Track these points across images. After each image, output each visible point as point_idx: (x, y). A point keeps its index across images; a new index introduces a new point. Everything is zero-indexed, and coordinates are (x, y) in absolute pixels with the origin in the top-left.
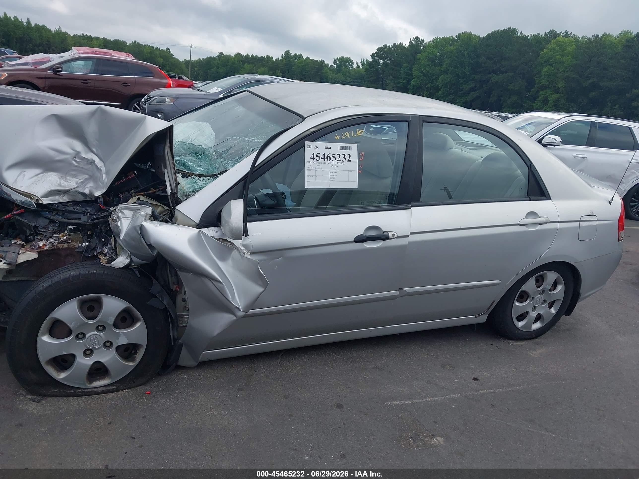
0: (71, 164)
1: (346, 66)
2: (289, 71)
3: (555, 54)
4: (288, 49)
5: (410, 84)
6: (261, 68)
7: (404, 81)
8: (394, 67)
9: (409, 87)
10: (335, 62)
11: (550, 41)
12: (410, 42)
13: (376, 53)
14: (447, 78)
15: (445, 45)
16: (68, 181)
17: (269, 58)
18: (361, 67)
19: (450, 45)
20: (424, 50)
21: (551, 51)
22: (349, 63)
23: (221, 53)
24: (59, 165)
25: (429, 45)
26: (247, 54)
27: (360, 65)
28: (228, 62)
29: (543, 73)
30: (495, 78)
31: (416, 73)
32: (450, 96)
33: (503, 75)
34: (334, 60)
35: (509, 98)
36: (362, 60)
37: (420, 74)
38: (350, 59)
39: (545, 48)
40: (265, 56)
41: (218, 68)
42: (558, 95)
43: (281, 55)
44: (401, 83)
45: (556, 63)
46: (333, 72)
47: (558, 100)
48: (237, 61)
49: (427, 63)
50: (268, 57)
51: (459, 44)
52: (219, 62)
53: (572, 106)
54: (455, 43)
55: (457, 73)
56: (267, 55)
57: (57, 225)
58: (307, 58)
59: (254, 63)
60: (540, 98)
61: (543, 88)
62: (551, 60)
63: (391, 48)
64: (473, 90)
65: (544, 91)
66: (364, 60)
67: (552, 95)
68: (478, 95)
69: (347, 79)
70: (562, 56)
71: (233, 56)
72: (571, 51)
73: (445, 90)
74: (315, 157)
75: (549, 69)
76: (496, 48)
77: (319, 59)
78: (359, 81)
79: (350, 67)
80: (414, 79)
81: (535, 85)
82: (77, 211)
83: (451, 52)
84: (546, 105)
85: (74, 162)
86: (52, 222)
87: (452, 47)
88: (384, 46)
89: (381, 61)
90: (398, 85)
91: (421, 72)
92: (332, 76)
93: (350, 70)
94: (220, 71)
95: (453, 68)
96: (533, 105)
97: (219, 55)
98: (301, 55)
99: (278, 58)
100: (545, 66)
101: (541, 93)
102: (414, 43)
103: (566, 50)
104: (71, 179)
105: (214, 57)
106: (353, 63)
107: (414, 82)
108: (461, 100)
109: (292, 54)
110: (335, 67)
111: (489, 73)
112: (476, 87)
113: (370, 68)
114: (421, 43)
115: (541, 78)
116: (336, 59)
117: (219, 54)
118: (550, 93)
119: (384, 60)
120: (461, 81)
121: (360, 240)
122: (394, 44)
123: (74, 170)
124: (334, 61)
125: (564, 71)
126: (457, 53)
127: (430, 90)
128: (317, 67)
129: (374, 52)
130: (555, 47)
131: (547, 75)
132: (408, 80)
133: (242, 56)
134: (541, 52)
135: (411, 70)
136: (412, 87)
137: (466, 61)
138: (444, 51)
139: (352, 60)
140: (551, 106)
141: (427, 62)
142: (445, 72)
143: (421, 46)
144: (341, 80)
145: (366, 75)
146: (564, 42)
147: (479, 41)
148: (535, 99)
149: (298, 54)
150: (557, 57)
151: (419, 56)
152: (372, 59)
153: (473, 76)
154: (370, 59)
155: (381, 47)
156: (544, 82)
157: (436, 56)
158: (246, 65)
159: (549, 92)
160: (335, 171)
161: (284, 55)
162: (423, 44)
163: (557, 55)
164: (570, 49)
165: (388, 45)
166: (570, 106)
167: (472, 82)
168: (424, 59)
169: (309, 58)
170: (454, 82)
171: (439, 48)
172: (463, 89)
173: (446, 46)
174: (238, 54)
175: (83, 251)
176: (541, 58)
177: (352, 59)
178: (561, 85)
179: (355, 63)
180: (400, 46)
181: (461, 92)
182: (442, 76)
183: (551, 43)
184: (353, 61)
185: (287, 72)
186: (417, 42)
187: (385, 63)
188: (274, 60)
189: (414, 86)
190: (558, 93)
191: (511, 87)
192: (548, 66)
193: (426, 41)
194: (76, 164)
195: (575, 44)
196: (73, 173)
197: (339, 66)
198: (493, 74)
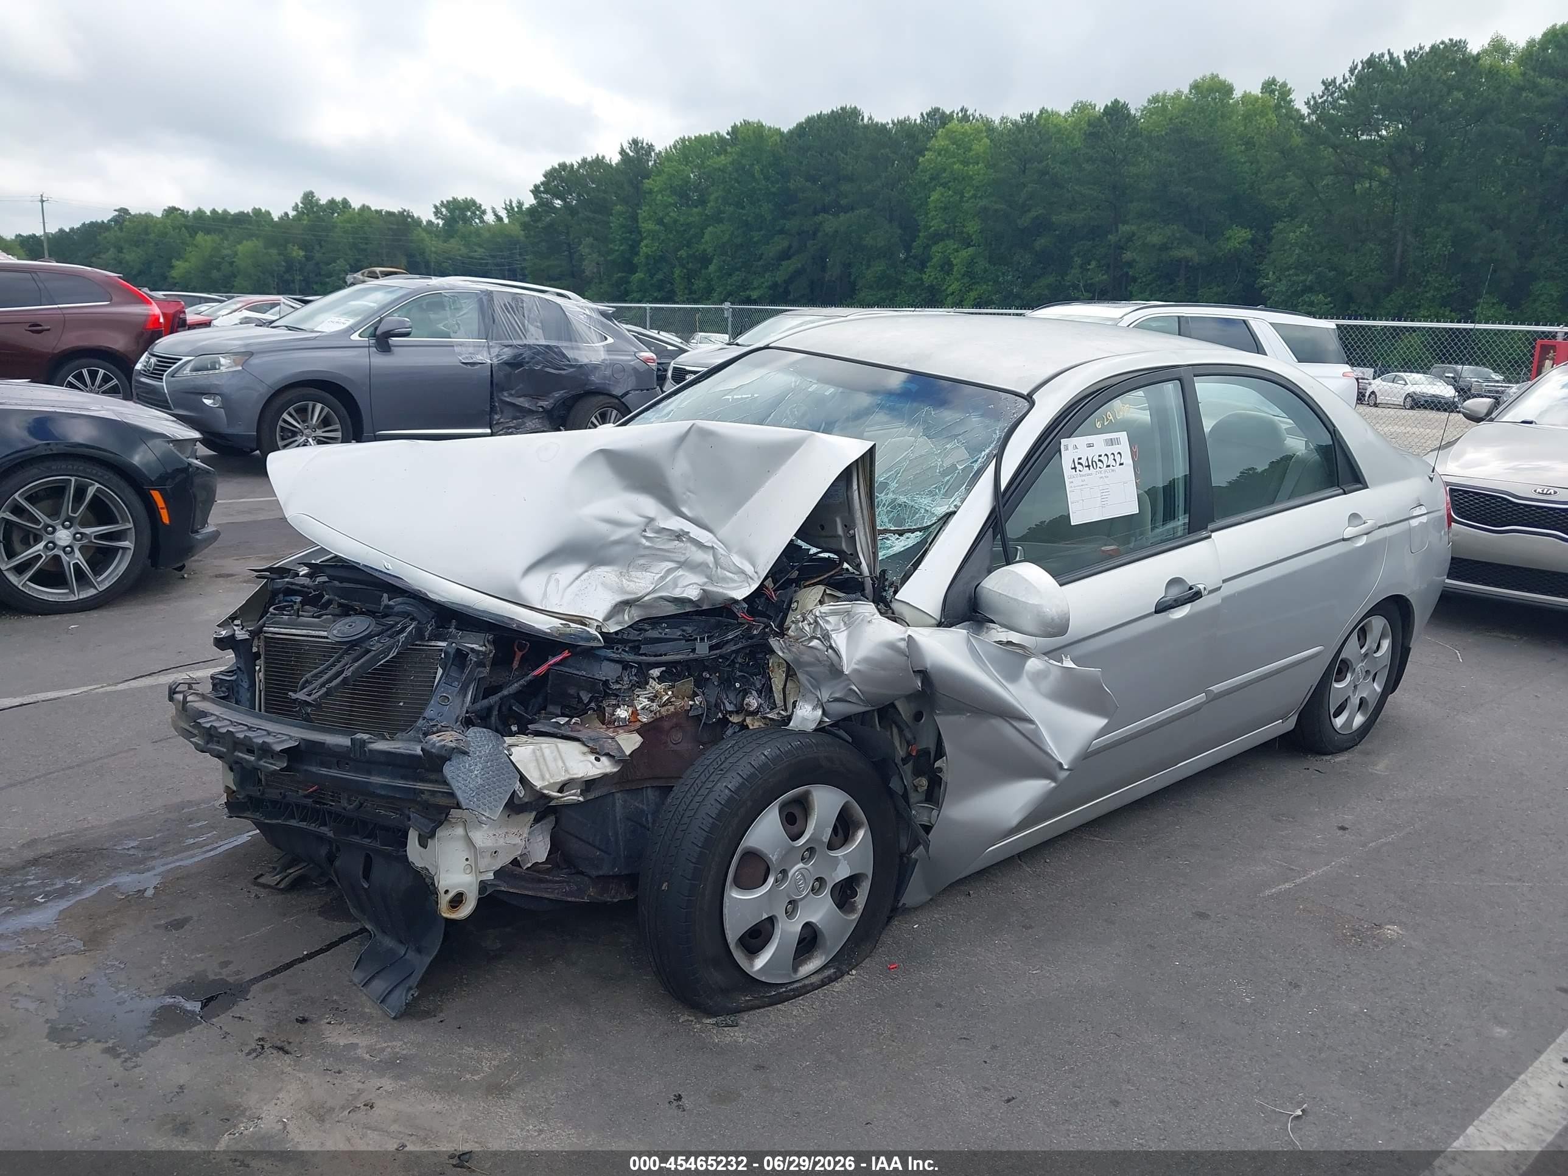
0: (638, 545)
1: (467, 221)
2: (323, 243)
3: (951, 160)
4: (308, 190)
5: (637, 254)
6: (245, 242)
7: (622, 248)
8: (591, 215)
9: (635, 260)
10: (437, 212)
11: (934, 133)
12: (622, 152)
13: (542, 184)
14: (722, 231)
15: (705, 153)
16: (635, 579)
17: (260, 217)
18: (506, 221)
19: (718, 154)
20: (659, 170)
21: (939, 154)
22: (474, 213)
23: (124, 211)
24: (618, 549)
25: (666, 157)
26: (199, 209)
27: (503, 214)
28: (147, 234)
29: (932, 205)
30: (831, 223)
31: (648, 226)
32: (738, 273)
33: (848, 215)
34: (436, 207)
35: (868, 267)
36: (508, 203)
37: (657, 227)
38: (474, 203)
39: (927, 149)
40: (248, 209)
41: (120, 250)
42: (971, 250)
43: (294, 205)
44: (618, 251)
45: (955, 179)
46: (437, 236)
47: (971, 262)
48: (174, 229)
49: (670, 200)
50: (257, 212)
51: (737, 149)
52: (119, 234)
53: (1003, 274)
54: (729, 149)
55: (744, 218)
56: (255, 209)
57: (634, 671)
58: (365, 208)
59: (222, 231)
60: (935, 260)
61: (938, 237)
62: (944, 175)
63: (578, 170)
64: (785, 255)
65: (941, 244)
66: (511, 202)
67: (957, 252)
68: (799, 266)
69: (476, 251)
70: (965, 163)
71: (160, 216)
72: (982, 150)
73: (724, 261)
74: (1077, 465)
75: (942, 195)
76: (821, 155)
77: (395, 209)
78: (507, 253)
79: (477, 221)
80: (645, 242)
81: (919, 231)
82: (667, 636)
83: (722, 171)
84: (948, 275)
85: (644, 541)
86: (626, 666)
87: (723, 157)
88: (559, 165)
89: (559, 202)
90: (609, 258)
91: (660, 222)
92: (436, 247)
93: (478, 229)
94: (128, 257)
95: (732, 208)
96: (921, 279)
97: (119, 216)
98: (345, 202)
99: (286, 214)
100: (934, 190)
101: (934, 249)
102: (631, 154)
103: (971, 150)
104: (639, 574)
105: (103, 222)
106: (484, 212)
107: (646, 246)
108: (763, 280)
109: (323, 202)
110: (438, 224)
111: (816, 213)
112: (790, 247)
113: (536, 221)
114: (648, 154)
115: (929, 216)
116: (438, 205)
117: (117, 213)
118: (953, 247)
119: (563, 199)
120: (756, 236)
121: (1162, 608)
122: (584, 160)
123: (643, 556)
124: (434, 210)
125: (974, 196)
126: (737, 171)
127: (688, 263)
128: (395, 227)
129: (538, 183)
130: (948, 145)
131: (941, 208)
132: (630, 243)
133: (184, 214)
134: (921, 159)
135: (634, 218)
136: (643, 260)
137: (760, 189)
138: (705, 168)
139: (481, 205)
140: (959, 276)
141: (669, 197)
142: (717, 218)
143: (648, 161)
144: (460, 256)
145: (527, 237)
146: (963, 134)
147: (781, 141)
148: (923, 265)
149: (338, 199)
150: (956, 167)
151: (648, 184)
152: (535, 199)
153: (782, 222)
154: (529, 201)
155: (554, 169)
156: (936, 224)
157: (687, 180)
158: (200, 237)
159: (951, 245)
160: (1107, 487)
161: (301, 205)
162: (653, 154)
163: (954, 163)
164: (978, 148)
165: (568, 163)
166: (999, 274)
167: (780, 236)
168: (660, 191)
169: (369, 208)
170: (739, 241)
171: (691, 162)
172: (762, 254)
173: (709, 158)
174: (172, 211)
175: (702, 714)
176: (922, 171)
177: (478, 201)
178: (973, 227)
179: (489, 211)
180: (598, 163)
181: (760, 263)
182: (710, 229)
183: (936, 137)
184: (483, 208)
185: (317, 247)
186: (637, 152)
187: (567, 205)
188: (276, 219)
189: (647, 257)
190: (969, 245)
191: (868, 241)
192: (939, 189)
193: (659, 147)
194: (648, 544)
195: (987, 137)
196: (642, 561)
197: (450, 222)
198: (826, 215)
